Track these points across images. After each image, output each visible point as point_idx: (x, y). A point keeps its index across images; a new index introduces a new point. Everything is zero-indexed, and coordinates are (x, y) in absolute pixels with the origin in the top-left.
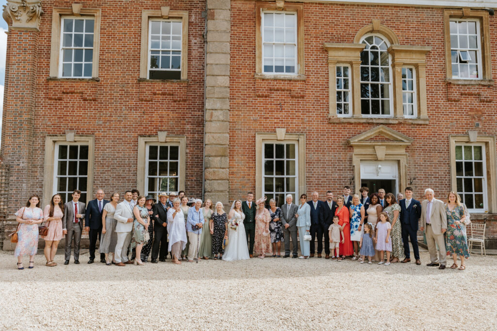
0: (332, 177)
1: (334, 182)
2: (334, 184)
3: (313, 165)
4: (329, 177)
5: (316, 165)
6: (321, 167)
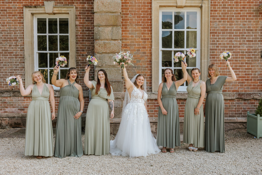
0: (239, 49)
1: (242, 55)
2: (242, 58)
3: (218, 36)
4: (237, 49)
5: (221, 36)
6: (227, 38)
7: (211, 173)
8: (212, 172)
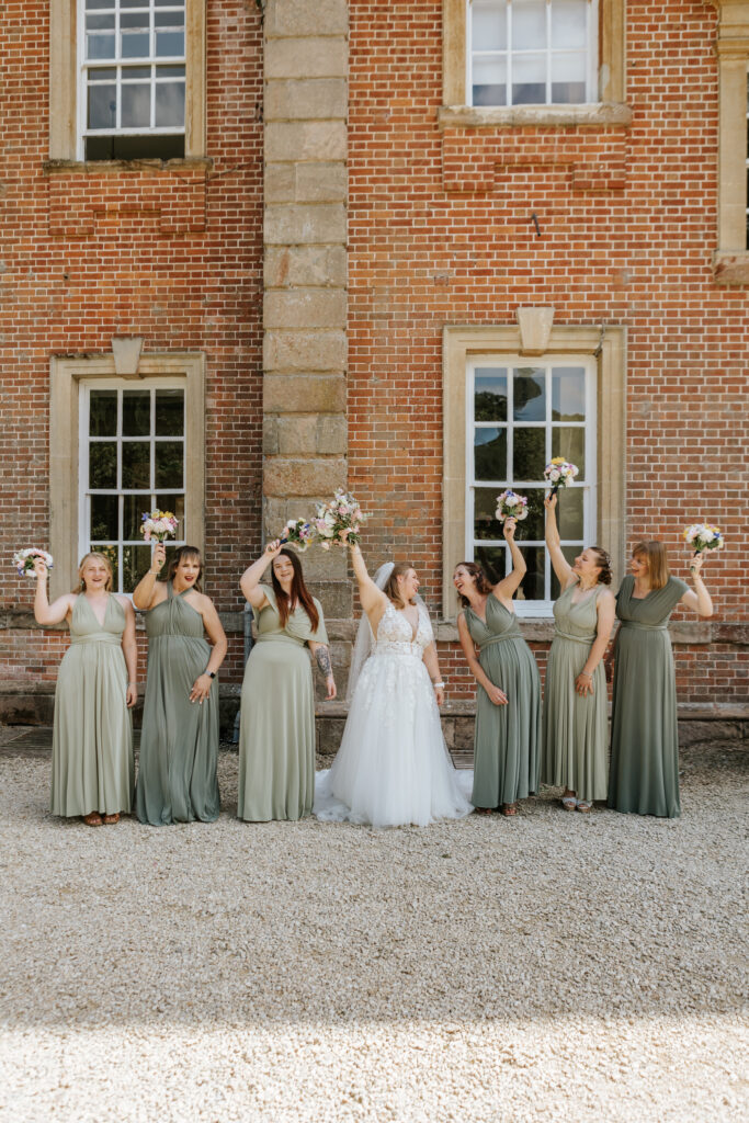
0: (722, 486)
1: (731, 503)
2: (730, 512)
3: (654, 442)
4: (714, 486)
5: (663, 442)
6: (682, 451)
7: (640, 884)
8: (643, 881)
